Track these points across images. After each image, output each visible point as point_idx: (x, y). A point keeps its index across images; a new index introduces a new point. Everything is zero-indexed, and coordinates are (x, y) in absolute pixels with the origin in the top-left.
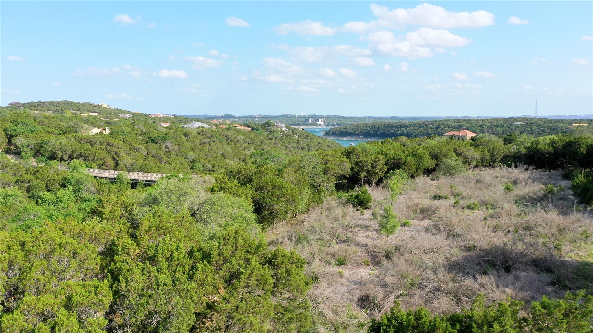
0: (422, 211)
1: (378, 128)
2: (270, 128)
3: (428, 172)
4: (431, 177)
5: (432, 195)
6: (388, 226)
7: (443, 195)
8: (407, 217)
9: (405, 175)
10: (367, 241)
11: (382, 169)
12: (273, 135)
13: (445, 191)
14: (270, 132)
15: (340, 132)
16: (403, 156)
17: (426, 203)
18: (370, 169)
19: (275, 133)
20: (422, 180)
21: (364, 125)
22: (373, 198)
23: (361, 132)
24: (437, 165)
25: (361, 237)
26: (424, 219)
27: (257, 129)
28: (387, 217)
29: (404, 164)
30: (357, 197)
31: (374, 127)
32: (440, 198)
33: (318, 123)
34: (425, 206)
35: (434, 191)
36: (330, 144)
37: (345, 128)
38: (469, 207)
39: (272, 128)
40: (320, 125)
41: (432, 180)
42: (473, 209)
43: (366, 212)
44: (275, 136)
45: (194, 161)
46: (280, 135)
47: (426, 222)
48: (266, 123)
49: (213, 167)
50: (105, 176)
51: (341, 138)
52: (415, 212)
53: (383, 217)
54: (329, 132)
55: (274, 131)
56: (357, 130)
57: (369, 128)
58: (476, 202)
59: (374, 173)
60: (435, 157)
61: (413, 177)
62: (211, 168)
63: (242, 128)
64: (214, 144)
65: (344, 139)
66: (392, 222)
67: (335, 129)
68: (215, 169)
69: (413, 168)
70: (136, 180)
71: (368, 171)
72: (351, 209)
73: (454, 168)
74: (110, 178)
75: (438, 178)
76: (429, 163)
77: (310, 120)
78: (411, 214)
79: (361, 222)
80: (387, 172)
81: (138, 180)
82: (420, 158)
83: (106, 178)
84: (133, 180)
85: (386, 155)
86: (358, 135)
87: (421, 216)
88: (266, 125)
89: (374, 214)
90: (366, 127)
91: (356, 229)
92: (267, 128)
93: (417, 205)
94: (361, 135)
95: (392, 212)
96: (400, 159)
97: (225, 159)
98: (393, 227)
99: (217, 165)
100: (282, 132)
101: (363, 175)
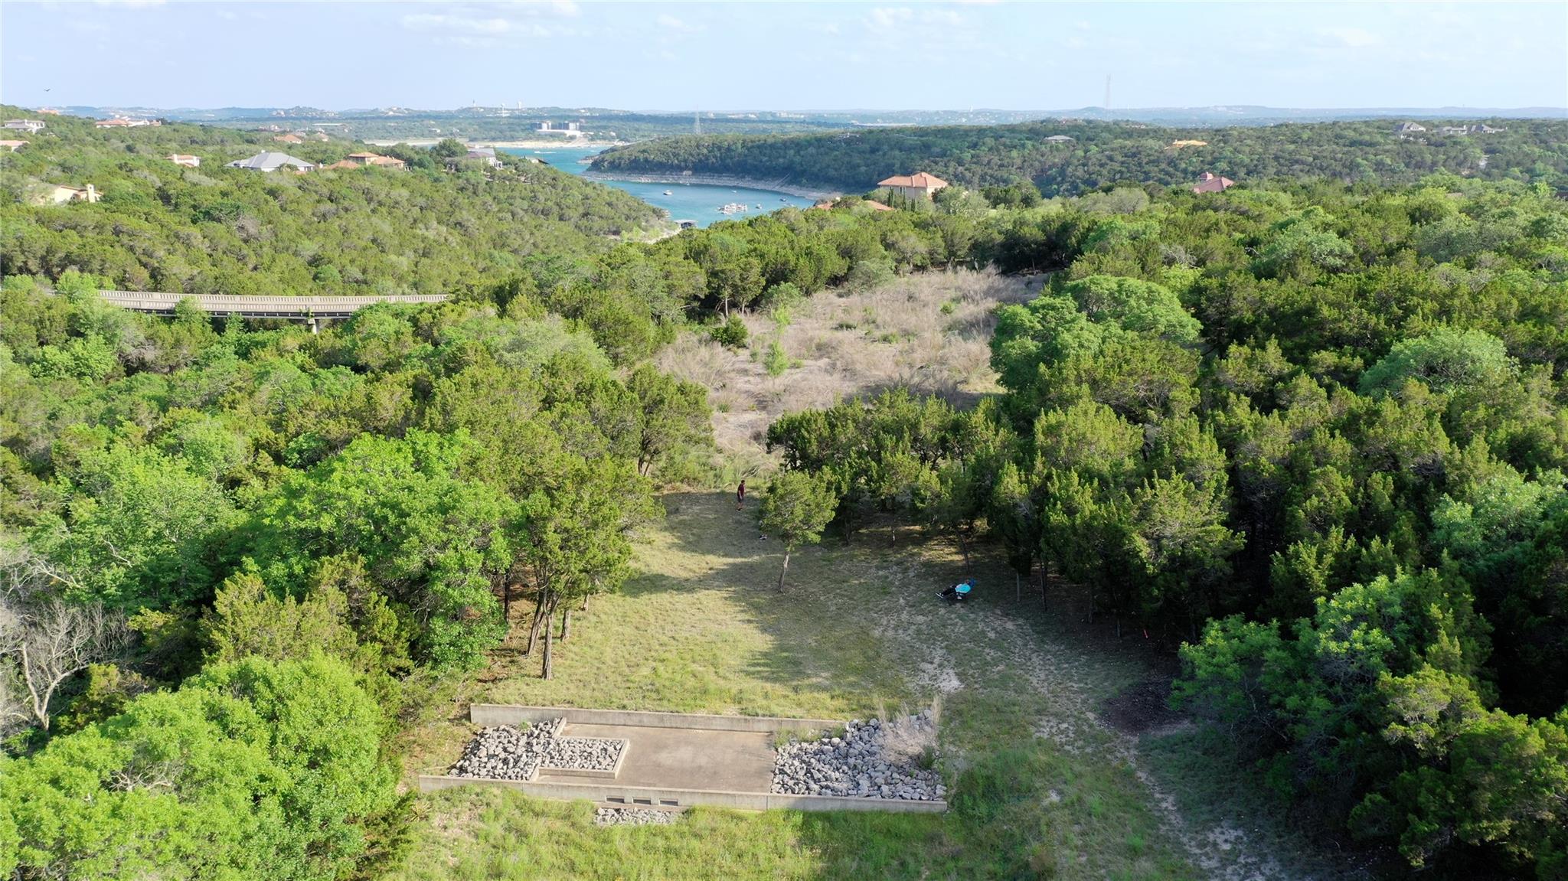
0: (819, 347)
1: (729, 149)
2: (456, 159)
3: (835, 281)
4: (840, 290)
5: (834, 323)
6: (775, 366)
7: (851, 322)
8: (799, 356)
9: (795, 291)
10: (748, 387)
11: (757, 283)
12: (467, 180)
13: (854, 318)
14: (457, 170)
15: (631, 162)
16: (792, 260)
17: (825, 335)
18: (739, 283)
19: (470, 173)
20: (825, 297)
21: (693, 143)
22: (749, 332)
23: (685, 161)
24: (850, 268)
25: (741, 383)
26: (821, 357)
27: (421, 164)
28: (773, 353)
29: (793, 271)
30: (726, 330)
31: (720, 148)
32: (849, 327)
33: (569, 133)
34: (824, 340)
35: (841, 317)
36: (614, 199)
37: (644, 151)
38: (885, 339)
39: (462, 161)
40: (572, 138)
41: (840, 296)
42: (890, 342)
43: (740, 351)
44: (473, 181)
45: (315, 261)
46: (483, 178)
47: (824, 362)
48: (443, 146)
49: (364, 272)
50: (146, 306)
51: (635, 178)
52: (809, 349)
53: (768, 355)
54: (603, 160)
55: (467, 167)
56: (676, 155)
57: (705, 151)
58: (895, 331)
59: (744, 289)
60: (846, 253)
61: (808, 293)
62: (360, 276)
63: (382, 160)
64: (350, 215)
65: (644, 180)
66: (779, 360)
67: (617, 154)
68: (369, 277)
69: (809, 277)
70: (219, 313)
71: (734, 286)
72: (718, 348)
73: (877, 276)
74: (159, 311)
75: (849, 293)
76: (836, 265)
77: (544, 126)
78: (804, 351)
79: (737, 366)
80: (765, 288)
81: (225, 313)
82: (820, 260)
83: (149, 311)
84: (213, 313)
85: (762, 256)
86: (679, 169)
87: (817, 354)
88: (444, 152)
89: (753, 355)
90: (698, 146)
91: (732, 375)
92: (448, 159)
93: (811, 339)
94: (686, 168)
95: (780, 348)
96: (787, 262)
97: (383, 251)
98: (781, 367)
99: (370, 270)
100: (492, 169)
101: (726, 294)
